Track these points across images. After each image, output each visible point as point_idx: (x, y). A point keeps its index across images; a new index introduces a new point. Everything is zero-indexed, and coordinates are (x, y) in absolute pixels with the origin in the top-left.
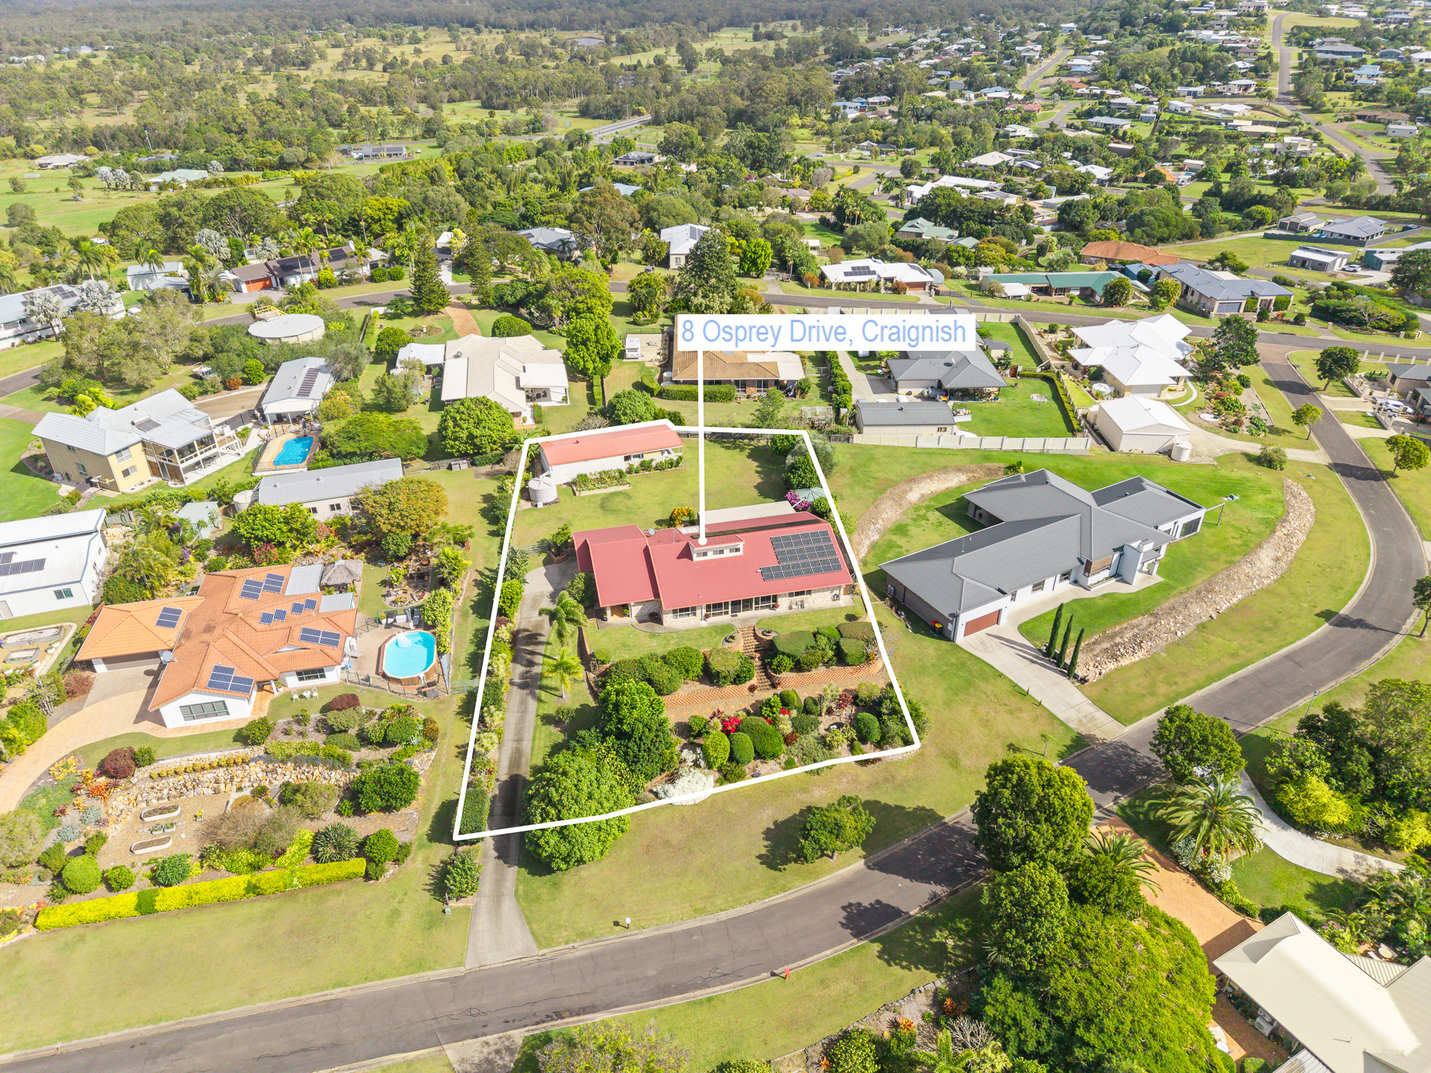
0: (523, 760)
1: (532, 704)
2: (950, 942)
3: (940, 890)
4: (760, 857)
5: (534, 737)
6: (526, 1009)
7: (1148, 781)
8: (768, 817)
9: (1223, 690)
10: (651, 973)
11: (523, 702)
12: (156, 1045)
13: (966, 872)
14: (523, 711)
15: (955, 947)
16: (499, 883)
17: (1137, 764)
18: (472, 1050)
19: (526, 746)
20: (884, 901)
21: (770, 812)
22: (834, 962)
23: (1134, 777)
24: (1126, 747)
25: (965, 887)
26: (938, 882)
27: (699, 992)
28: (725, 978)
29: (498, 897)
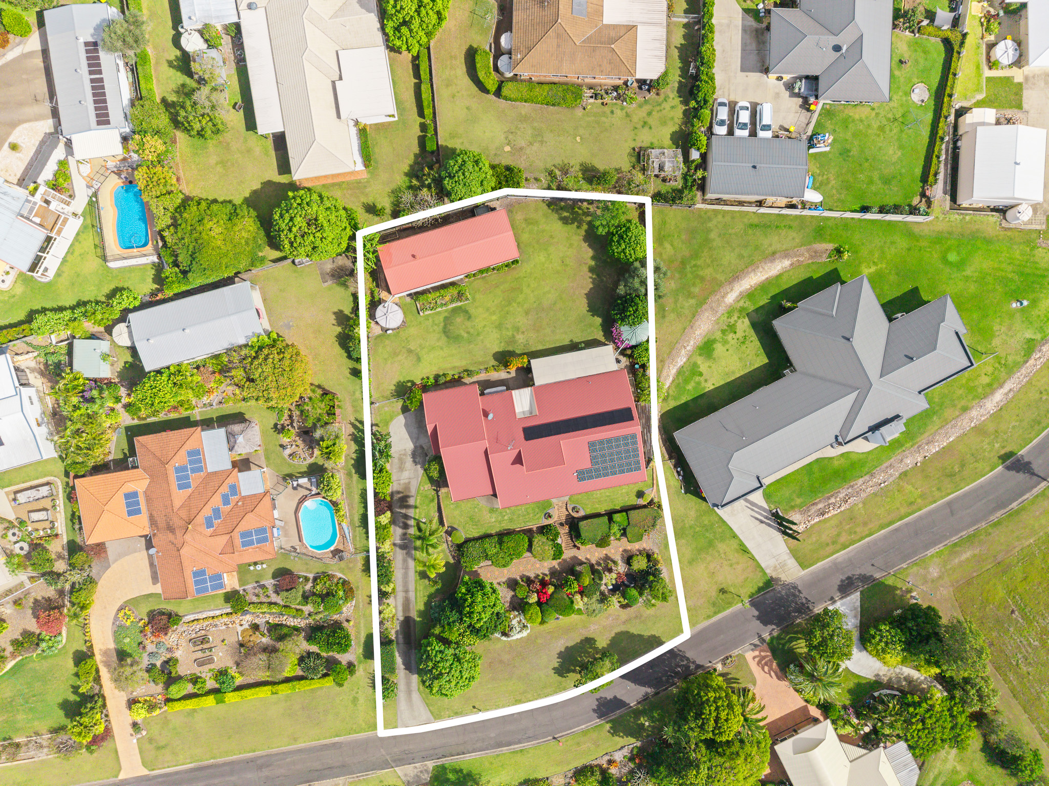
0: (411, 606)
1: (411, 563)
2: (647, 724)
3: (649, 690)
4: (554, 669)
5: (416, 589)
6: (431, 752)
7: (797, 617)
8: (561, 645)
9: (885, 537)
10: (493, 735)
11: (405, 561)
12: (258, 762)
13: (667, 681)
14: (406, 568)
15: (649, 726)
16: (408, 684)
17: (796, 603)
18: (408, 771)
19: (412, 595)
20: (618, 697)
21: (562, 641)
22: (585, 733)
23: (789, 613)
24: (795, 588)
25: (664, 690)
26: (649, 686)
27: (516, 746)
28: (529, 739)
29: (409, 692)
